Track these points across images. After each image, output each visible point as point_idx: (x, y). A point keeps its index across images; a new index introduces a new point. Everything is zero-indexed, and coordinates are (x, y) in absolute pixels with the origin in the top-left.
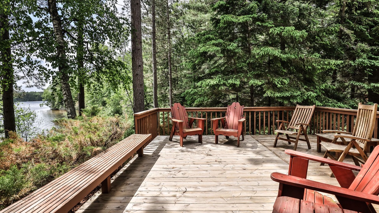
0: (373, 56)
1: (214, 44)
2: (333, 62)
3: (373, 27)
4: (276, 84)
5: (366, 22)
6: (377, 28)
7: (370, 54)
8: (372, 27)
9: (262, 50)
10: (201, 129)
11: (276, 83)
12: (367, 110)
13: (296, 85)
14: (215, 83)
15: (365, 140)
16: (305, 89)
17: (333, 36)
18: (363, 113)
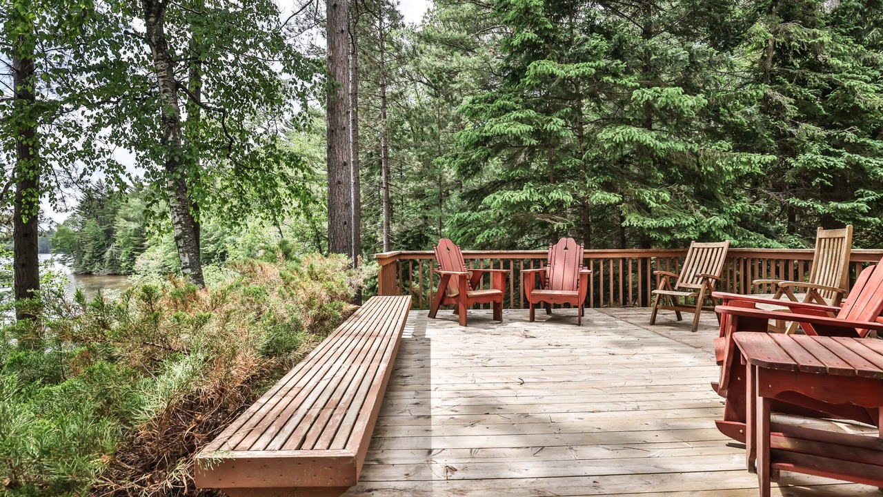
0: (831, 149)
1: (517, 119)
2: (756, 157)
3: (829, 92)
4: (648, 201)
5: (815, 82)
6: (837, 94)
7: (826, 146)
8: (826, 92)
9: (618, 133)
10: (499, 291)
11: (647, 198)
12: (834, 239)
13: (683, 206)
14: (523, 197)
15: (833, 289)
16: (703, 212)
17: (753, 107)
18: (827, 246)
